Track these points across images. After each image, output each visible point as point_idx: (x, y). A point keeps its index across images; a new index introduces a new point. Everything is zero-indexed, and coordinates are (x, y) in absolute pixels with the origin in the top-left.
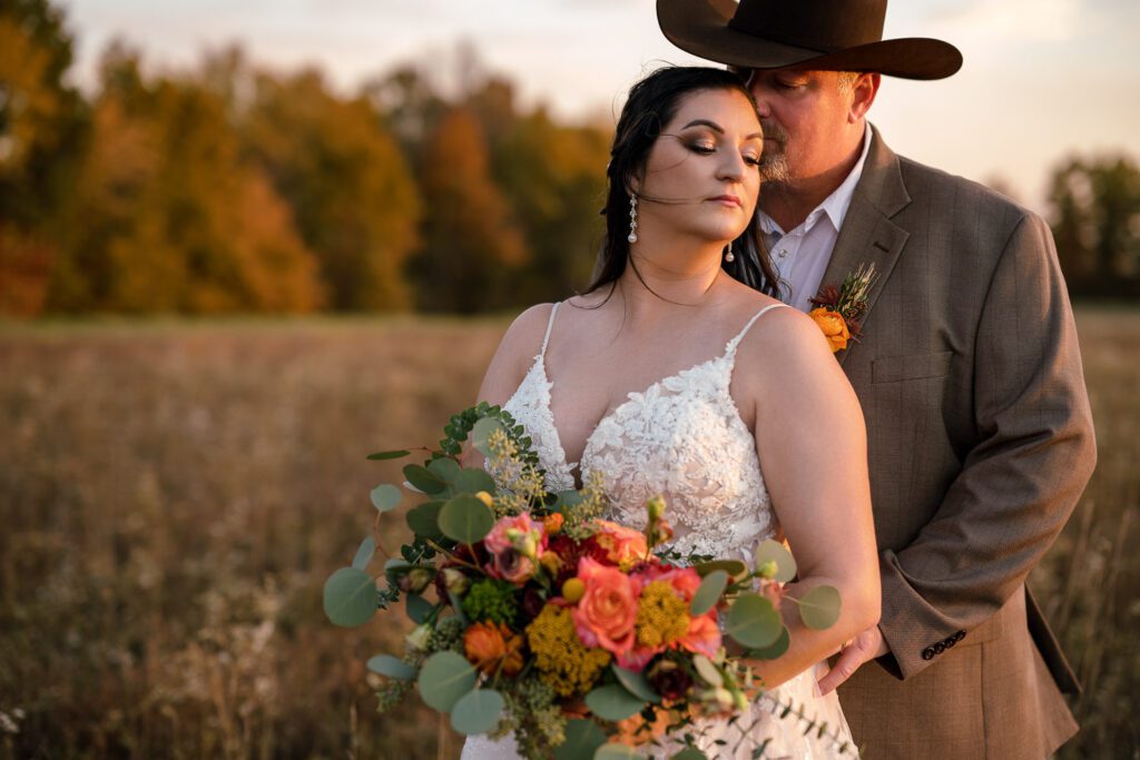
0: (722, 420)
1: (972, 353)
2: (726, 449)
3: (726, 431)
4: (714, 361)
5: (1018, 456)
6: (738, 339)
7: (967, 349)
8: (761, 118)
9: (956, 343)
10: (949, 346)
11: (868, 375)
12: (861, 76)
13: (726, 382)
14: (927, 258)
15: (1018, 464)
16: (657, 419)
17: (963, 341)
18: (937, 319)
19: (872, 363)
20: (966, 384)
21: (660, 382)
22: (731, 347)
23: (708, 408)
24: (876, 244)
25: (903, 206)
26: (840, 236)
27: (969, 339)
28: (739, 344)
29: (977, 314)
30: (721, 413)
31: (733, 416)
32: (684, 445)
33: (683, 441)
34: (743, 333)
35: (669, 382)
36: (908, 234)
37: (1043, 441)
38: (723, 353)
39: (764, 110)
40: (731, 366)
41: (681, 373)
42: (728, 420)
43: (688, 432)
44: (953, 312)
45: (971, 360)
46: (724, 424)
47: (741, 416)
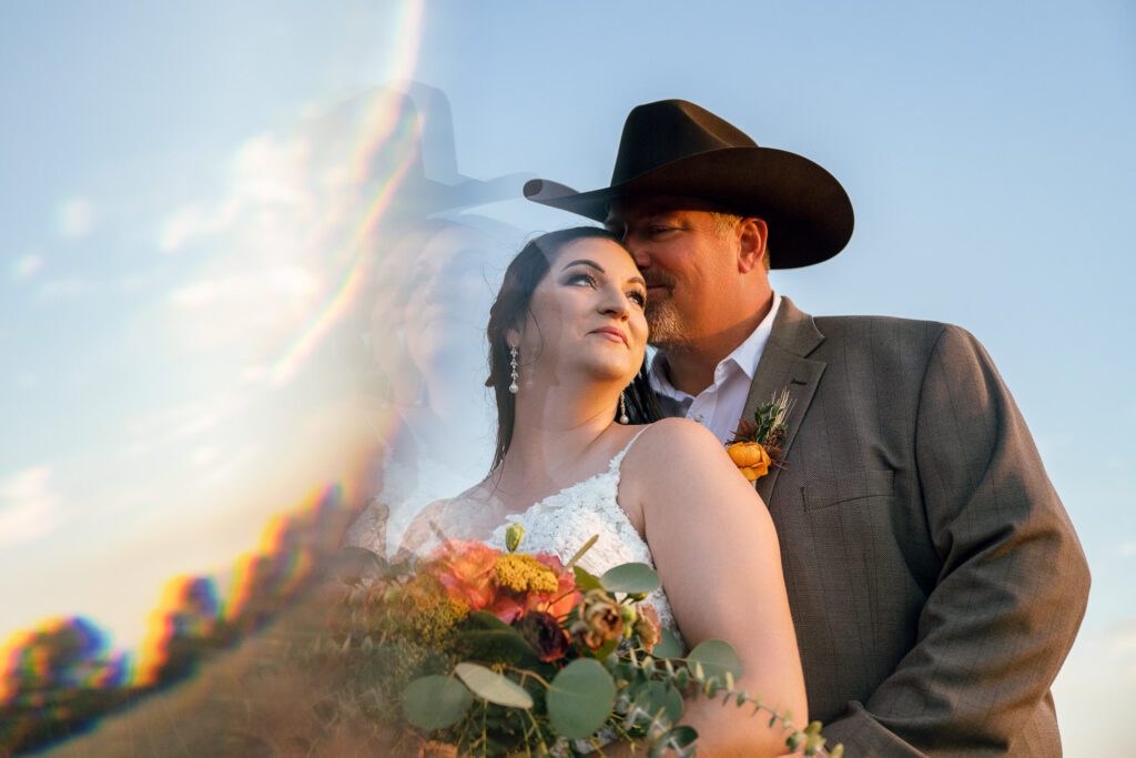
0: (612, 527)
1: (914, 469)
2: (618, 552)
3: (616, 537)
4: (597, 477)
5: (979, 564)
6: (622, 454)
7: (907, 463)
8: (640, 268)
9: (893, 461)
10: (887, 464)
11: (800, 503)
12: (742, 221)
13: (613, 492)
14: (848, 380)
15: (981, 574)
16: (538, 531)
17: (900, 456)
18: (868, 437)
19: (802, 489)
20: (915, 504)
21: (540, 502)
22: (615, 463)
23: (593, 515)
24: (794, 382)
25: (817, 343)
26: (754, 383)
27: (908, 453)
28: (624, 458)
29: (911, 426)
30: (610, 519)
31: (624, 522)
32: (568, 545)
33: (567, 542)
34: (627, 449)
35: (550, 501)
36: (825, 364)
37: (1004, 541)
38: (607, 470)
39: (644, 261)
40: (617, 479)
41: (562, 491)
42: (618, 525)
43: (571, 534)
44: (885, 429)
45: (914, 475)
46: (615, 531)
47: (632, 523)
